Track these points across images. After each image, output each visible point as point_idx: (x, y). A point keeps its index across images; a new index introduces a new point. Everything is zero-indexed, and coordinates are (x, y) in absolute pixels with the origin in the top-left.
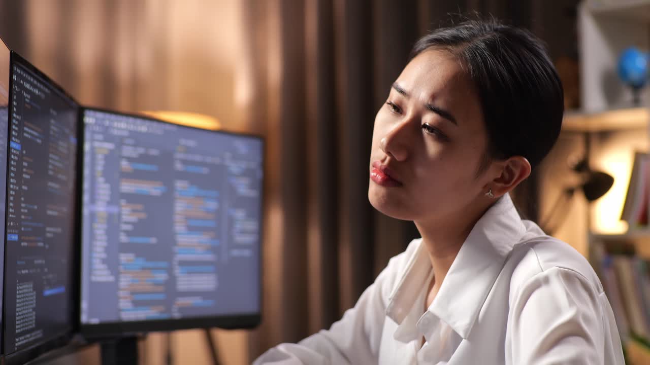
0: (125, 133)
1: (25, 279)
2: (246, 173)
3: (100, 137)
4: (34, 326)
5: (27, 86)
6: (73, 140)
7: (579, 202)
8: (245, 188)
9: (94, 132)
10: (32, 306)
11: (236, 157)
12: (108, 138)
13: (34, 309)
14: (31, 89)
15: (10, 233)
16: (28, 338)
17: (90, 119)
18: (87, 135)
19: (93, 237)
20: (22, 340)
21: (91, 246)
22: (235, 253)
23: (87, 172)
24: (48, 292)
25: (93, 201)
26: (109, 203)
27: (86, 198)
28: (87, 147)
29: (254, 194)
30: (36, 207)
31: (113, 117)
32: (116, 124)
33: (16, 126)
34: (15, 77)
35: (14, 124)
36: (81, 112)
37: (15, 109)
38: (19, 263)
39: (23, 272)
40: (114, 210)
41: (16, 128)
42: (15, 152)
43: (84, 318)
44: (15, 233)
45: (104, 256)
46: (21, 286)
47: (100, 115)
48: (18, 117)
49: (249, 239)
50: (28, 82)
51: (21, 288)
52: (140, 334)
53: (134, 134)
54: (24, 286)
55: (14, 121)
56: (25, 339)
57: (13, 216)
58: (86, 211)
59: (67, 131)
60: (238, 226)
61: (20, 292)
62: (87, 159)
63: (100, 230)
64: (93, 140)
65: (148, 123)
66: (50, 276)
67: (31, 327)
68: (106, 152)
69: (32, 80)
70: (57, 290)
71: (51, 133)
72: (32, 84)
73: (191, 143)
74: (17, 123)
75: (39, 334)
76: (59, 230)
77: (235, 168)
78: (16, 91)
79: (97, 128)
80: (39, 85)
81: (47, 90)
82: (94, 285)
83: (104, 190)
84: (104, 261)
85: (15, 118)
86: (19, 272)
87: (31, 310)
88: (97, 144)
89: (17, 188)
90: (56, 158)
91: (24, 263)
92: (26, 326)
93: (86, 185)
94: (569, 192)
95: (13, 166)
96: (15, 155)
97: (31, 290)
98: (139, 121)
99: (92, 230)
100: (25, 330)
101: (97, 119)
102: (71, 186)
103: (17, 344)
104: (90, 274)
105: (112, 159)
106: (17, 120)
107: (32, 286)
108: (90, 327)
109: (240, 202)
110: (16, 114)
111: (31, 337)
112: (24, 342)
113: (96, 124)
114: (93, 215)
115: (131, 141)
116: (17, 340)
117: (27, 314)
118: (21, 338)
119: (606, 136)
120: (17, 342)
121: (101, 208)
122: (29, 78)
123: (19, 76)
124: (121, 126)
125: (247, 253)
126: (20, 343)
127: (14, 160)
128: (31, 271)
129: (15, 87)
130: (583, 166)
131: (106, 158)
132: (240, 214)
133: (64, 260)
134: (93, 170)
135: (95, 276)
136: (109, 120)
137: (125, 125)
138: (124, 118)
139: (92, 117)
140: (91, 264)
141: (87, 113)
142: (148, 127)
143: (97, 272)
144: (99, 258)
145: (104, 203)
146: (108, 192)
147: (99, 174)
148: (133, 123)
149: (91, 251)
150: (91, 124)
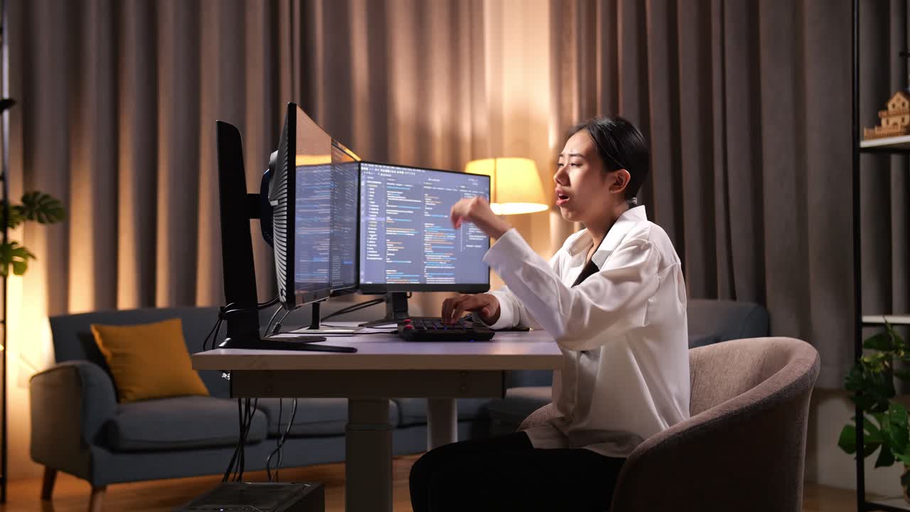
0: (388, 175)
3: (371, 178)
6: (357, 180)
9: (367, 175)
12: (377, 177)
17: (364, 168)
18: (363, 177)
19: (367, 235)
21: (366, 240)
22: (469, 246)
25: (367, 214)
26: (378, 216)
27: (362, 213)
28: (363, 184)
32: (382, 170)
36: (359, 164)
40: (381, 219)
43: (362, 281)
45: (374, 246)
47: (371, 165)
53: (394, 176)
58: (362, 220)
62: (363, 190)
63: (371, 231)
64: (367, 179)
68: (375, 186)
79: (369, 173)
82: (368, 262)
83: (374, 208)
84: (375, 249)
88: (368, 182)
98: (398, 168)
99: (367, 231)
101: (369, 168)
102: (356, 205)
104: (366, 256)
105: (380, 190)
108: (366, 285)
113: (369, 170)
114: (367, 223)
115: (393, 180)
121: (373, 218)
124: (386, 171)
131: (376, 190)
134: (367, 197)
135: (370, 257)
136: (377, 168)
137: (388, 171)
138: (388, 167)
139: (366, 167)
140: (366, 250)
141: (362, 164)
142: (405, 171)
143: (371, 255)
144: (371, 247)
145: (375, 216)
146: (377, 209)
147: (371, 199)
148: (394, 169)
149: (366, 243)
150: (365, 171)
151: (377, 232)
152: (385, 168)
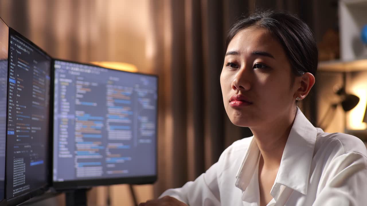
0: (78, 74)
1: (18, 156)
2: (148, 96)
3: (64, 76)
4: (24, 183)
5: (19, 47)
6: (48, 78)
7: (340, 112)
8: (147, 104)
9: (60, 73)
10: (23, 172)
11: (142, 87)
12: (68, 77)
13: (24, 173)
14: (22, 49)
15: (9, 130)
16: (20, 190)
17: (57, 66)
18: (56, 75)
19: (59, 132)
20: (17, 191)
21: (59, 138)
22: (142, 141)
23: (56, 95)
24: (33, 164)
25: (60, 112)
26: (69, 113)
27: (56, 110)
28: (56, 81)
29: (152, 108)
31: (71, 64)
32: (72, 69)
34: (11, 42)
36: (52, 61)
37: (12, 60)
38: (15, 147)
39: (18, 152)
40: (72, 117)
41: (13, 71)
42: (12, 84)
43: (55, 179)
44: (12, 130)
45: (66, 143)
47: (63, 63)
48: (13, 65)
49: (150, 133)
50: (20, 45)
51: (16, 161)
52: (88, 187)
53: (83, 74)
54: (19, 160)
55: (11, 67)
56: (19, 190)
57: (11, 121)
58: (56, 118)
59: (44, 72)
60: (143, 126)
61: (16, 164)
62: (56, 88)
63: (64, 128)
64: (59, 78)
65: (91, 68)
66: (34, 155)
67: (23, 183)
68: (67, 84)
69: (22, 44)
70: (38, 163)
71: (34, 73)
72: (22, 46)
73: (116, 79)
74: (13, 68)
75: (27, 187)
76: (40, 129)
77: (141, 93)
79: (62, 71)
80: (26, 46)
81: (31, 49)
82: (60, 160)
83: (66, 106)
84: (66, 146)
85: (12, 65)
86: (15, 152)
87: (22, 174)
88: (61, 80)
90: (38, 88)
91: (18, 147)
92: (20, 183)
93: (56, 103)
94: (334, 106)
95: (11, 92)
96: (12, 86)
97: (23, 162)
98: (86, 67)
99: (59, 128)
100: (19, 185)
101: (61, 65)
102: (47, 103)
103: (14, 193)
104: (58, 153)
105: (71, 88)
106: (13, 66)
107: (23, 160)
108: (58, 183)
109: (144, 112)
110: (12, 63)
111: (23, 189)
112: (19, 192)
113: (61, 68)
114: (60, 120)
115: (82, 78)
117: (20, 176)
118: (16, 190)
119: (355, 74)
120: (14, 192)
121: (64, 116)
122: (20, 43)
123: (13, 41)
124: (76, 69)
125: (148, 141)
126: (15, 193)
127: (12, 89)
128: (22, 152)
129: (11, 48)
130: (342, 92)
131: (67, 88)
132: (144, 119)
133: (43, 145)
134: (60, 95)
135: (61, 154)
136: (69, 66)
137: (78, 69)
138: (77, 65)
139: (59, 65)
140: (58, 148)
141: (56, 62)
142: (91, 70)
143: (62, 153)
144: (63, 144)
145: (66, 113)
146: (68, 107)
147: (63, 97)
148: (83, 68)
149: (59, 141)
150: (58, 69)
151: (68, 130)
152: (75, 67)
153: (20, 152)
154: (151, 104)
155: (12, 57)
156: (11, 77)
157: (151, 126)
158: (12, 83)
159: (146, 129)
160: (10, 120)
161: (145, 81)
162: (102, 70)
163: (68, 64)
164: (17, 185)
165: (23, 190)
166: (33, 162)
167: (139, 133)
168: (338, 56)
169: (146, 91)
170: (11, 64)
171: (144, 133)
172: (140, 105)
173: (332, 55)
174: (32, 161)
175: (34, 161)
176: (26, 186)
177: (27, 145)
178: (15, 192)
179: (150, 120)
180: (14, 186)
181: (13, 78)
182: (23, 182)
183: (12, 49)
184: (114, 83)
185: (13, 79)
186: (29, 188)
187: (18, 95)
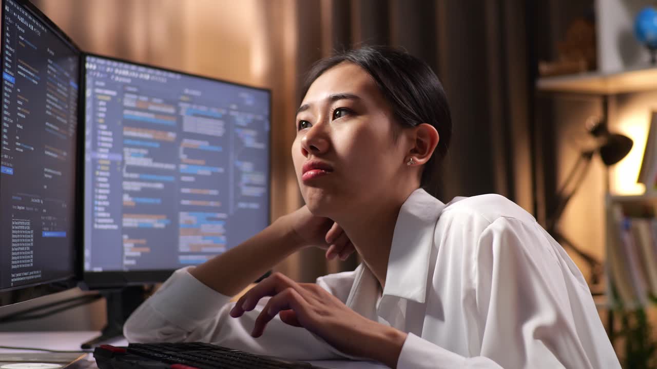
0: (129, 81)
1: (21, 215)
2: (251, 126)
3: (102, 84)
4: (32, 264)
5: (22, 20)
6: (74, 85)
7: (597, 165)
8: (252, 140)
9: (95, 79)
10: (29, 244)
11: (242, 109)
12: (110, 85)
13: (31, 248)
14: (26, 23)
15: (4, 166)
16: (25, 276)
17: (90, 65)
18: (89, 81)
19: (95, 184)
20: (19, 277)
21: (93, 194)
22: (242, 205)
23: (88, 118)
24: (47, 234)
25: (95, 148)
26: (111, 151)
27: (88, 144)
28: (88, 93)
29: (261, 146)
30: (32, 149)
31: (115, 64)
32: (117, 71)
33: (9, 57)
34: (7, 8)
35: (7, 55)
36: (81, 57)
37: (8, 41)
38: (14, 197)
39: (19, 208)
40: (118, 157)
41: (10, 61)
42: (8, 84)
43: (87, 267)
44: (9, 167)
45: (107, 203)
46: (17, 221)
47: (102, 62)
48: (11, 49)
49: (257, 192)
50: (22, 16)
51: (16, 223)
52: (146, 286)
53: (136, 82)
54: (22, 223)
55: (7, 52)
56: (22, 277)
57: (7, 149)
58: (88, 158)
59: (67, 74)
60: (245, 179)
61: (16, 228)
62: (89, 105)
63: (103, 177)
64: (95, 87)
65: (151, 71)
66: (50, 218)
67: (28, 265)
68: (108, 99)
69: (26, 14)
70: (58, 233)
71: (49, 72)
72: (26, 19)
73: (196, 93)
75: (37, 275)
76: (59, 173)
77: (241, 119)
78: (9, 23)
79: (98, 75)
80: (34, 21)
81: (43, 28)
82: (95, 232)
83: (106, 137)
84: (107, 209)
85: (8, 50)
86: (14, 207)
87: (28, 248)
88: (98, 91)
89: (12, 121)
90: (56, 100)
91: (20, 199)
92: (24, 264)
93: (88, 132)
94: (587, 156)
96: (8, 87)
97: (29, 228)
98: (142, 69)
99: (94, 176)
100: (22, 268)
101: (98, 65)
102: (72, 131)
103: (13, 280)
104: (93, 222)
105: (115, 106)
106: (10, 52)
107: (29, 223)
108: (93, 275)
109: (246, 154)
110: (9, 46)
111: (28, 276)
112: (22, 279)
113: (96, 70)
114: (95, 162)
115: (134, 89)
116: (13, 275)
117: (24, 251)
118: (17, 275)
119: (624, 99)
120: (13, 278)
121: (103, 155)
122: (23, 12)
123: (11, 7)
124: (124, 72)
125: (254, 206)
126: (16, 280)
127: (8, 93)
128: (28, 209)
129: (7, 18)
130: (600, 129)
131: (109, 105)
132: (247, 166)
133: (65, 204)
134: (95, 117)
135: (98, 223)
136: (111, 67)
137: (126, 73)
138: (126, 66)
139: (93, 63)
140: (93, 211)
141: (88, 58)
142: (151, 75)
143: (100, 221)
144: (101, 206)
145: (107, 151)
146: (111, 140)
147: (101, 121)
148: (135, 71)
149: (93, 199)
150: (92, 70)
151: (110, 181)
152: (123, 69)
153: (23, 208)
154: (259, 140)
155: (8, 35)
156: (6, 70)
157: (260, 178)
158: (8, 81)
159: (250, 185)
160: (4, 148)
161: (248, 98)
162: (171, 75)
163: (109, 63)
164: (18, 265)
165: (28, 278)
166: (46, 231)
167: (238, 190)
168: (593, 66)
169: (250, 117)
170: (7, 47)
171: (247, 191)
172: (239, 142)
173: (583, 63)
174: (45, 229)
175: (50, 231)
176: (35, 272)
177: (36, 199)
178: (15, 278)
179: (256, 169)
180: (13, 267)
181: (10, 73)
182: (29, 263)
183: (8, 21)
184: (193, 100)
185: (10, 75)
186: (40, 276)
187: (18, 126)
